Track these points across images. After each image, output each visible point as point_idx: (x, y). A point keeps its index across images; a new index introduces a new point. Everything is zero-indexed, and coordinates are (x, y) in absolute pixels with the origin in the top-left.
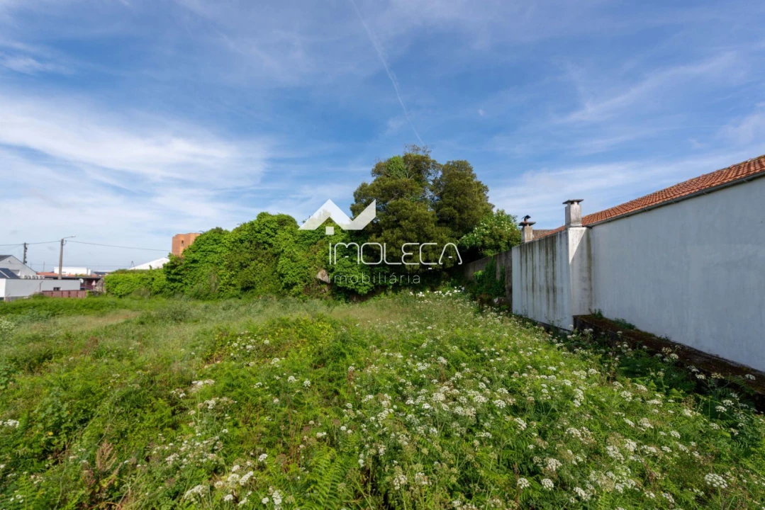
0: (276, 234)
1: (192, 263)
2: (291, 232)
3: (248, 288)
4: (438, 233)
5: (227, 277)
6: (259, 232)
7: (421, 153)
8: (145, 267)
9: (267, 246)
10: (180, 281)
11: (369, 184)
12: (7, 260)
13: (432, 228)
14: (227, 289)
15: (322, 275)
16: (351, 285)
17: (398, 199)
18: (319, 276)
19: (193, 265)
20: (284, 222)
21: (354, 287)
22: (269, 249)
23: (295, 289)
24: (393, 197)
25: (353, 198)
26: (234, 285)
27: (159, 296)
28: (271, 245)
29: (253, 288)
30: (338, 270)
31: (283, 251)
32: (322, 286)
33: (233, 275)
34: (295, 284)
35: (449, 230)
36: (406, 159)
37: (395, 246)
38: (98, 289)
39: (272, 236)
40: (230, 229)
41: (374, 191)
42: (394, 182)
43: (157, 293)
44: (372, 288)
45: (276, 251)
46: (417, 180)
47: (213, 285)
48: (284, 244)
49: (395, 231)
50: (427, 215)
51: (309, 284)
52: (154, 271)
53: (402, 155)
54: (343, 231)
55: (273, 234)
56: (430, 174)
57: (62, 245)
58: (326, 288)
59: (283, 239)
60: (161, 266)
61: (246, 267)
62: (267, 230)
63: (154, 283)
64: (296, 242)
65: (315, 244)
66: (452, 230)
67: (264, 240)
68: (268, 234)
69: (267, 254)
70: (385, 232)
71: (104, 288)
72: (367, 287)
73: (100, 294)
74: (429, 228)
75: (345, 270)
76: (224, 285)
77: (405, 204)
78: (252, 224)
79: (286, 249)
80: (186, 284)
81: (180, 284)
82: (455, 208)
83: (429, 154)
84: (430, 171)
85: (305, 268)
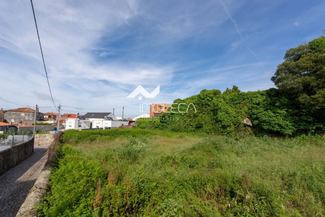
0: (212, 99)
1: (171, 115)
3: (199, 127)
5: (188, 121)
6: (203, 99)
9: (207, 106)
10: (166, 123)
12: (110, 114)
14: (188, 127)
15: (247, 122)
16: (277, 128)
18: (245, 122)
19: (172, 116)
23: (229, 129)
26: (192, 125)
27: (157, 129)
28: (209, 105)
29: (202, 127)
31: (220, 108)
32: (247, 127)
33: (191, 121)
34: (229, 126)
38: (134, 125)
39: (210, 101)
43: (156, 128)
45: (215, 108)
47: (182, 125)
51: (237, 127)
55: (211, 100)
57: (123, 109)
58: (249, 129)
61: (196, 116)
62: (208, 98)
63: (155, 124)
67: (206, 103)
68: (208, 100)
69: (207, 110)
71: (137, 125)
72: (291, 130)
73: (135, 127)
76: (187, 125)
78: (199, 96)
79: (222, 107)
80: (168, 124)
81: (166, 124)
85: (235, 117)
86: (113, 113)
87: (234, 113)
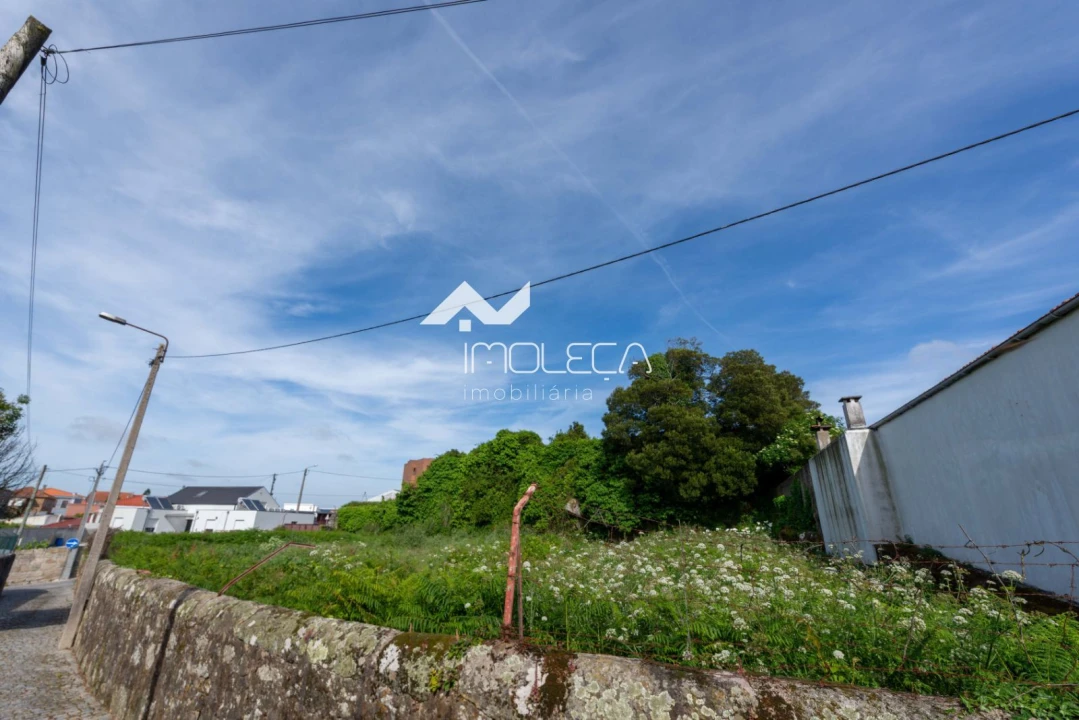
0: (517, 454)
1: (425, 492)
2: (536, 453)
3: (483, 522)
4: (722, 445)
5: (462, 508)
6: (498, 453)
7: (689, 347)
8: (378, 499)
9: (506, 470)
10: (411, 514)
11: (625, 388)
12: (259, 491)
13: (712, 439)
14: (460, 524)
15: (572, 507)
16: (609, 519)
17: (660, 405)
18: (568, 507)
19: (426, 495)
20: (527, 439)
21: (612, 522)
22: (509, 474)
23: (538, 525)
24: (654, 402)
25: (606, 407)
26: (468, 519)
27: (389, 531)
28: (511, 469)
29: (489, 522)
30: (591, 499)
31: (524, 476)
32: (573, 521)
33: (467, 507)
34: (539, 518)
35: (739, 442)
36: (669, 355)
37: (661, 465)
38: (330, 524)
39: (513, 458)
40: (467, 452)
41: (629, 396)
42: (654, 384)
43: (386, 529)
44: (637, 524)
45: (517, 475)
46: (687, 379)
47: (446, 519)
48: (525, 466)
49: (660, 445)
50: (700, 422)
51: (554, 519)
52: (386, 503)
53: (664, 351)
54: (596, 448)
55: (513, 455)
56: (703, 370)
57: (305, 475)
58: (578, 524)
59: (525, 460)
60: (393, 497)
61: (482, 496)
62: (507, 451)
63: (384, 517)
64: (540, 463)
65: (563, 465)
66: (744, 440)
67: (504, 462)
68: (508, 455)
69: (506, 479)
70: (647, 447)
71: (336, 523)
72: (630, 523)
73: (331, 529)
74: (707, 439)
75: (600, 499)
76: (457, 519)
77: (670, 411)
78: (490, 444)
79: (528, 473)
80: (417, 518)
81: (411, 518)
82: (743, 411)
83: (700, 347)
84: (704, 367)
85: (550, 497)
86: (269, 490)
87: (551, 486)
